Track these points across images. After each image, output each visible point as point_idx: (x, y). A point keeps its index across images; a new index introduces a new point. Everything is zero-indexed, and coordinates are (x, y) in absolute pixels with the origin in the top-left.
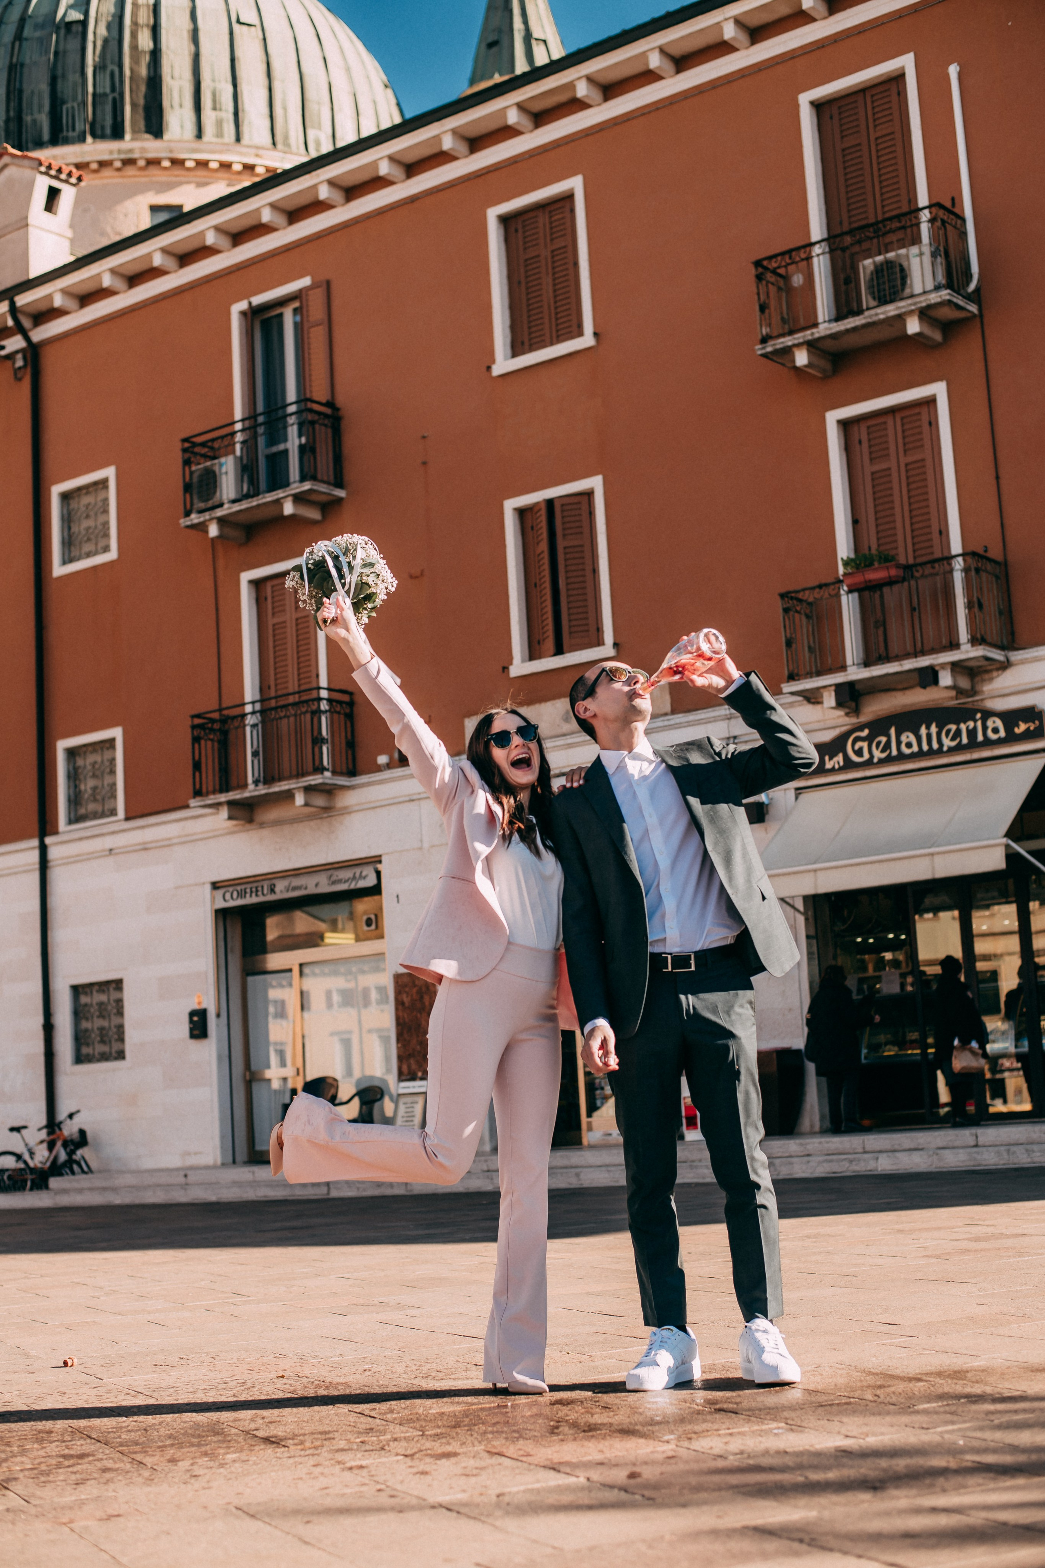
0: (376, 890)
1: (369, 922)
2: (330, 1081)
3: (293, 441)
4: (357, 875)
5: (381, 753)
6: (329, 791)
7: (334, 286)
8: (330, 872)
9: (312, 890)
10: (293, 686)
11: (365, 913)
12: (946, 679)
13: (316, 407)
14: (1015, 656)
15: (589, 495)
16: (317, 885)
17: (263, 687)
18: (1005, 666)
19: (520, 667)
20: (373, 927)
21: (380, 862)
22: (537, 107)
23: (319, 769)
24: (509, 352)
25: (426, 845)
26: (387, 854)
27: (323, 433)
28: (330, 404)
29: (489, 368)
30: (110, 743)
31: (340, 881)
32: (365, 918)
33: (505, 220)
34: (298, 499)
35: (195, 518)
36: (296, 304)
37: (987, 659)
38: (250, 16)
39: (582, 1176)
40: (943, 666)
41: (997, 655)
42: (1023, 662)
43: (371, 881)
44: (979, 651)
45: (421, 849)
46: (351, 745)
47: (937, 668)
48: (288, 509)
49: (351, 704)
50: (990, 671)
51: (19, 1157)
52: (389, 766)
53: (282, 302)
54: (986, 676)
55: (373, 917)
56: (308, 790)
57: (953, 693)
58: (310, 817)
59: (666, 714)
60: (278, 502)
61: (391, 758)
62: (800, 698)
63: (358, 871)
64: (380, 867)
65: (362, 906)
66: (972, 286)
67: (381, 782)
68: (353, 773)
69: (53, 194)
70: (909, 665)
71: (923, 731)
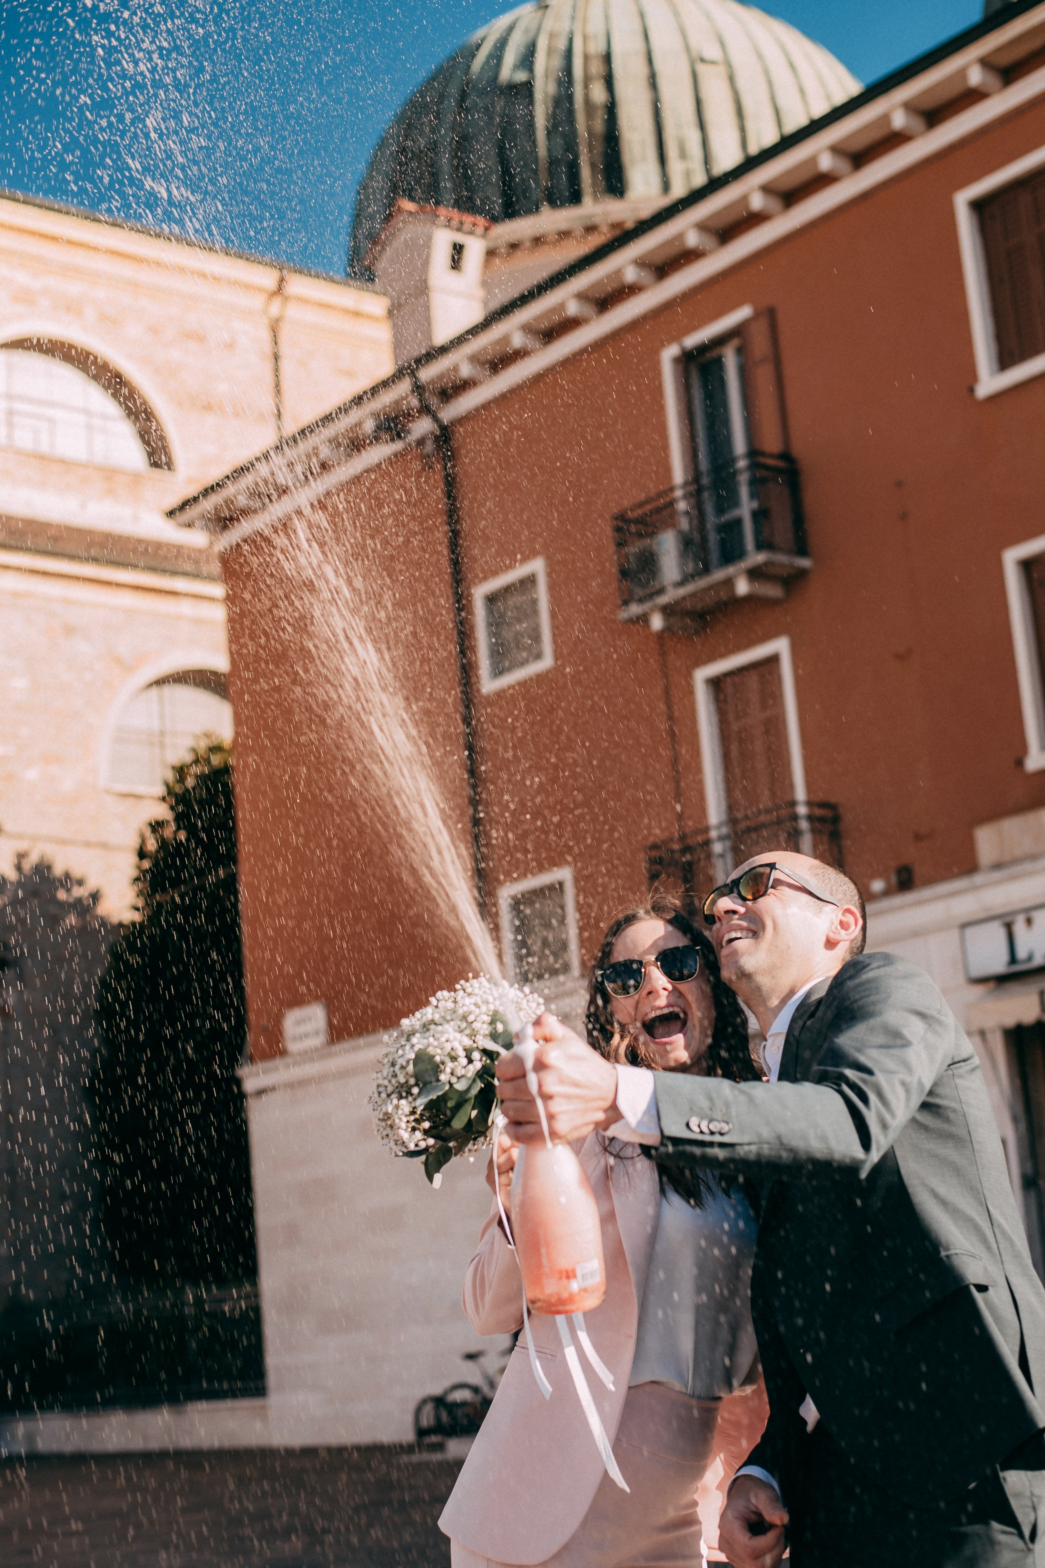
3: (746, 507)
5: (876, 878)
7: (779, 313)
10: (766, 801)
13: (771, 462)
17: (731, 808)
19: (1038, 760)
22: (1005, 60)
24: (995, 365)
27: (778, 491)
28: (786, 456)
29: (971, 390)
30: (557, 888)
33: (978, 206)
34: (754, 574)
35: (635, 609)
38: (712, 52)
48: (742, 587)
49: (836, 819)
51: (476, 1390)
52: (887, 893)
53: (720, 341)
60: (730, 581)
61: (888, 883)
67: (877, 914)
69: (458, 249)
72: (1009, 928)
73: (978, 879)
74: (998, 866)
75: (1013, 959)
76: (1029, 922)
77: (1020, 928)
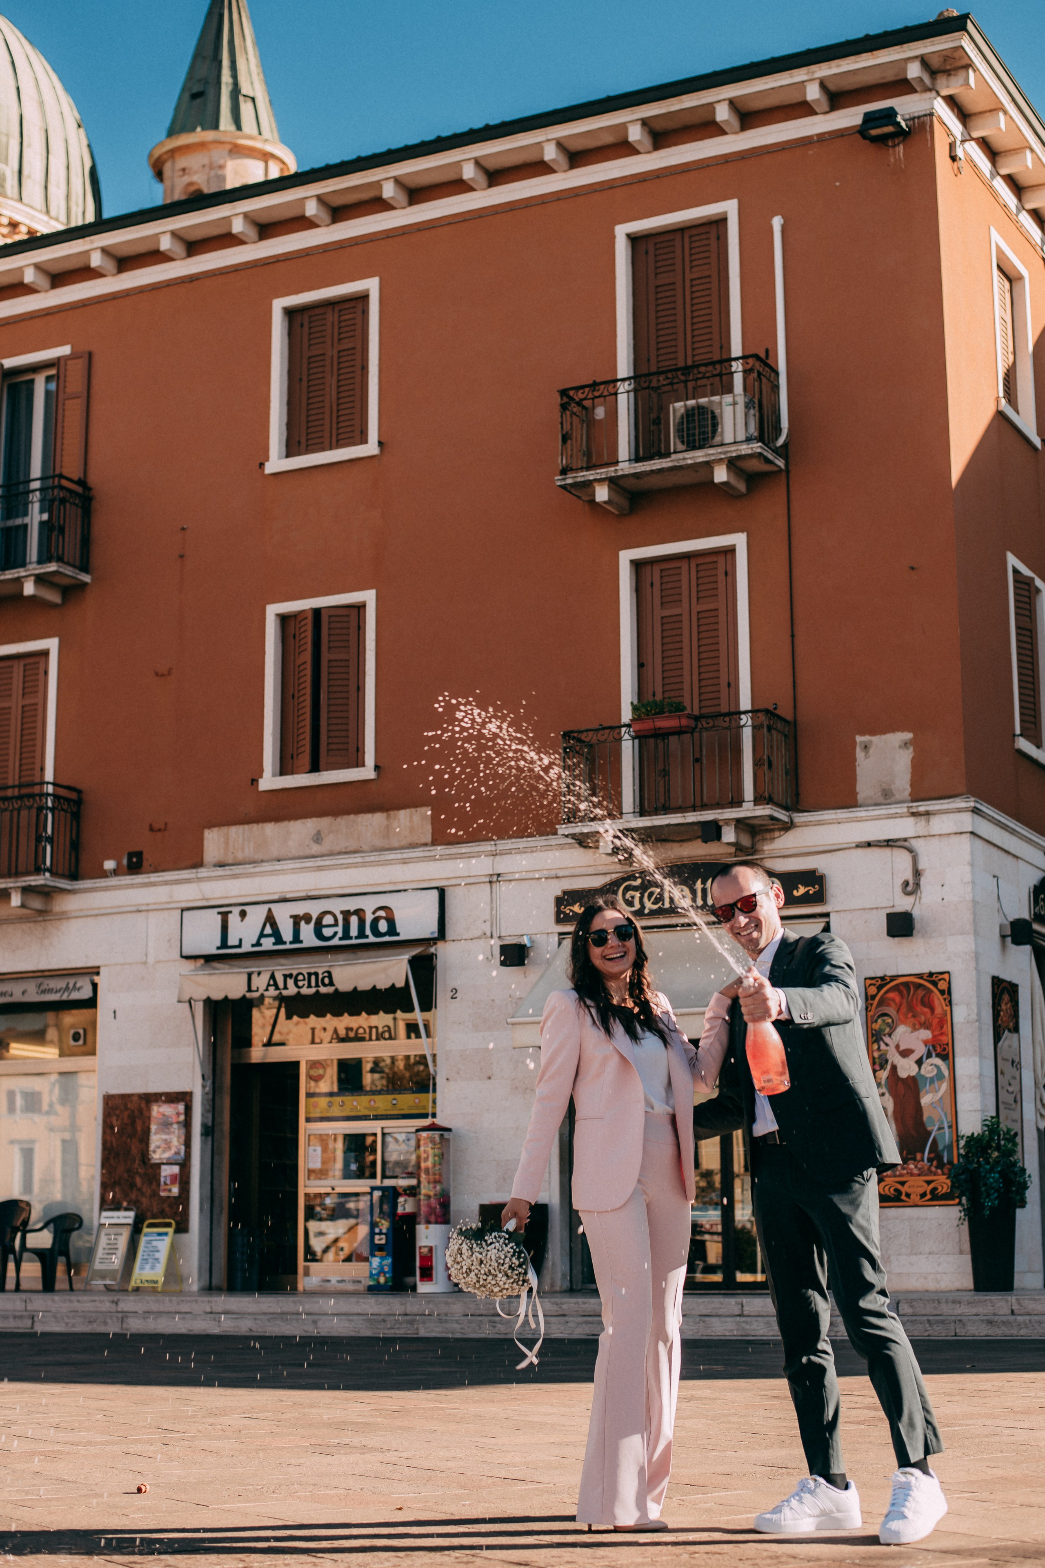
0: (91, 1003)
1: (76, 1037)
2: (23, 1205)
3: (35, 516)
4: (71, 986)
5: (109, 858)
6: (47, 893)
7: (96, 360)
8: (41, 980)
9: (18, 997)
10: (12, 778)
11: (72, 1026)
12: (729, 835)
13: (64, 483)
14: (799, 818)
15: (360, 608)
16: (23, 993)
18: (788, 827)
19: (269, 781)
20: (81, 1042)
21: (98, 974)
22: (338, 201)
23: (38, 870)
24: (284, 450)
25: (151, 960)
26: (106, 966)
27: (73, 513)
28: (82, 483)
29: (262, 465)
31: (50, 991)
32: (72, 1032)
33: (290, 313)
34: (40, 579)
36: (53, 372)
37: (772, 818)
39: (320, 1324)
40: (727, 822)
41: (782, 815)
42: (806, 825)
43: (86, 993)
44: (764, 811)
45: (145, 963)
46: (76, 846)
47: (721, 824)
48: (29, 589)
49: (79, 802)
50: (773, 830)
52: (116, 872)
53: (35, 368)
54: (768, 836)
55: (81, 1032)
56: (26, 890)
57: (732, 850)
58: (21, 919)
59: (426, 845)
60: (18, 581)
61: (119, 864)
62: (570, 840)
63: (72, 982)
64: (96, 979)
65: (70, 1019)
66: (781, 441)
67: (106, 889)
68: (74, 876)
70: (692, 817)
71: (699, 885)
72: (225, 916)
73: (203, 872)
74: (221, 865)
75: (224, 944)
76: (243, 914)
77: (234, 919)
